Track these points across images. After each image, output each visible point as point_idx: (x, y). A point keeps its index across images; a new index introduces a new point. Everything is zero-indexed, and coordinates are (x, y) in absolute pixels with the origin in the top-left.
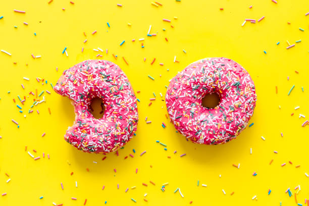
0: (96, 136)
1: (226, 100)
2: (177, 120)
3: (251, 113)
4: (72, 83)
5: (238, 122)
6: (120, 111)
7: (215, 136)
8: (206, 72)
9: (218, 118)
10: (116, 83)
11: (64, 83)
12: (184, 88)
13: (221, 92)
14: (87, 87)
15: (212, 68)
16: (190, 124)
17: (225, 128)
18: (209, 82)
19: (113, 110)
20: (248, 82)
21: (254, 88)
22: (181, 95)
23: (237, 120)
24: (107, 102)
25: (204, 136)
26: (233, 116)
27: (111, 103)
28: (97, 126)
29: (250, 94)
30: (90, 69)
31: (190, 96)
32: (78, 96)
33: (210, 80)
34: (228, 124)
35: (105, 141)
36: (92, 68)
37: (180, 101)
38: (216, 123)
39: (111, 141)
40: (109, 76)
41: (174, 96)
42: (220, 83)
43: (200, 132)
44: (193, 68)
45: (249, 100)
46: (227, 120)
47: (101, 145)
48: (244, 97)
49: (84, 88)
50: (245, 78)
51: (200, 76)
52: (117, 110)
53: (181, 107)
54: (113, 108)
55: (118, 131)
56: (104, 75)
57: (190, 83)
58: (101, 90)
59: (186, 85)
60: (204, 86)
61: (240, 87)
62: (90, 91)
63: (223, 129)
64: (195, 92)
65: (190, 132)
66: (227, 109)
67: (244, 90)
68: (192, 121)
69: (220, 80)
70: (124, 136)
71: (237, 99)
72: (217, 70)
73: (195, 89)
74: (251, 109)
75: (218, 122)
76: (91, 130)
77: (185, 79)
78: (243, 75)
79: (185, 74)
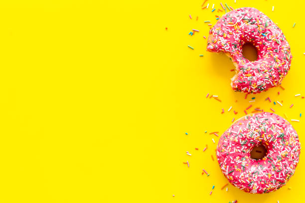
0: (261, 75)
1: (273, 151)
2: (230, 174)
3: (297, 160)
4: (222, 38)
5: (286, 170)
6: (273, 45)
7: (267, 186)
8: (252, 128)
9: (267, 169)
10: (260, 23)
11: (216, 40)
12: (233, 145)
13: (267, 144)
14: (236, 36)
15: (257, 123)
16: (242, 177)
17: (275, 177)
18: (256, 136)
19: (267, 47)
20: (291, 132)
21: (297, 137)
22: (231, 151)
23: (286, 168)
24: (258, 43)
25: (256, 187)
26: (281, 165)
27: (263, 42)
28: (258, 66)
29: (295, 143)
30: (233, 19)
31: (240, 151)
32: (233, 47)
33: (256, 135)
34: (277, 173)
35: (270, 77)
36: (234, 18)
37: (231, 157)
38: (266, 173)
39: (276, 75)
40: (252, 19)
41: (225, 153)
42: (266, 137)
43: (253, 184)
44: (239, 125)
45: (294, 149)
46: (277, 169)
47: (268, 81)
48: (290, 146)
49: (234, 37)
50: (288, 129)
51: (246, 132)
52: (271, 45)
53: (232, 162)
54: (266, 45)
55: (278, 63)
56: (247, 19)
57: (239, 139)
58: (249, 33)
59: (235, 141)
60: (252, 140)
61: (284, 138)
62: (241, 38)
63: (274, 178)
64: (243, 147)
65: (243, 184)
66: (275, 160)
67: (288, 140)
68: (244, 174)
69: (265, 134)
70: (285, 66)
71: (284, 149)
72: (262, 124)
73: (244, 145)
74: (297, 157)
75: (268, 172)
76: (254, 72)
77: (233, 137)
78: (286, 127)
79: (232, 132)
